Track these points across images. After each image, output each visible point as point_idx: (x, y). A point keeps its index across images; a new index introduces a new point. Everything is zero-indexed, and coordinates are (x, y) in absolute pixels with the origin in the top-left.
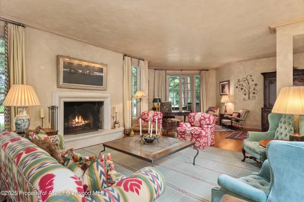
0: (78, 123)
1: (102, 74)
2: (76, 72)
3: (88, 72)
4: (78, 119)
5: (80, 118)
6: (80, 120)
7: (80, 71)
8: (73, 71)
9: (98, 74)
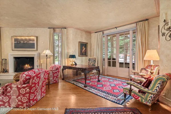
0: (27, 67)
1: (34, 42)
2: (20, 43)
3: (26, 42)
4: (27, 65)
5: (28, 65)
6: (28, 66)
7: (22, 42)
8: (18, 42)
9: (32, 42)
